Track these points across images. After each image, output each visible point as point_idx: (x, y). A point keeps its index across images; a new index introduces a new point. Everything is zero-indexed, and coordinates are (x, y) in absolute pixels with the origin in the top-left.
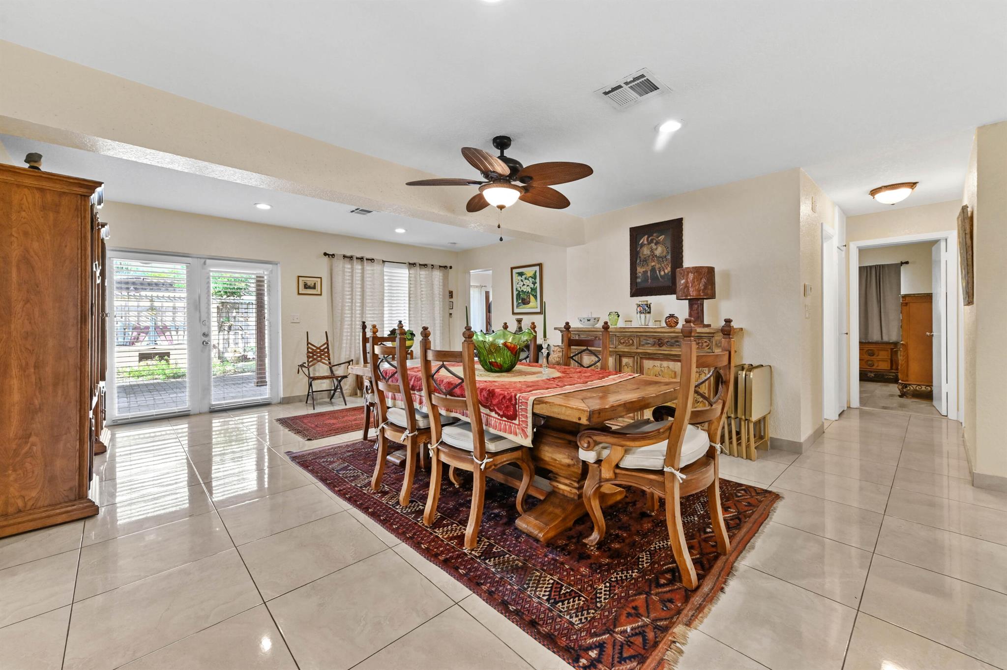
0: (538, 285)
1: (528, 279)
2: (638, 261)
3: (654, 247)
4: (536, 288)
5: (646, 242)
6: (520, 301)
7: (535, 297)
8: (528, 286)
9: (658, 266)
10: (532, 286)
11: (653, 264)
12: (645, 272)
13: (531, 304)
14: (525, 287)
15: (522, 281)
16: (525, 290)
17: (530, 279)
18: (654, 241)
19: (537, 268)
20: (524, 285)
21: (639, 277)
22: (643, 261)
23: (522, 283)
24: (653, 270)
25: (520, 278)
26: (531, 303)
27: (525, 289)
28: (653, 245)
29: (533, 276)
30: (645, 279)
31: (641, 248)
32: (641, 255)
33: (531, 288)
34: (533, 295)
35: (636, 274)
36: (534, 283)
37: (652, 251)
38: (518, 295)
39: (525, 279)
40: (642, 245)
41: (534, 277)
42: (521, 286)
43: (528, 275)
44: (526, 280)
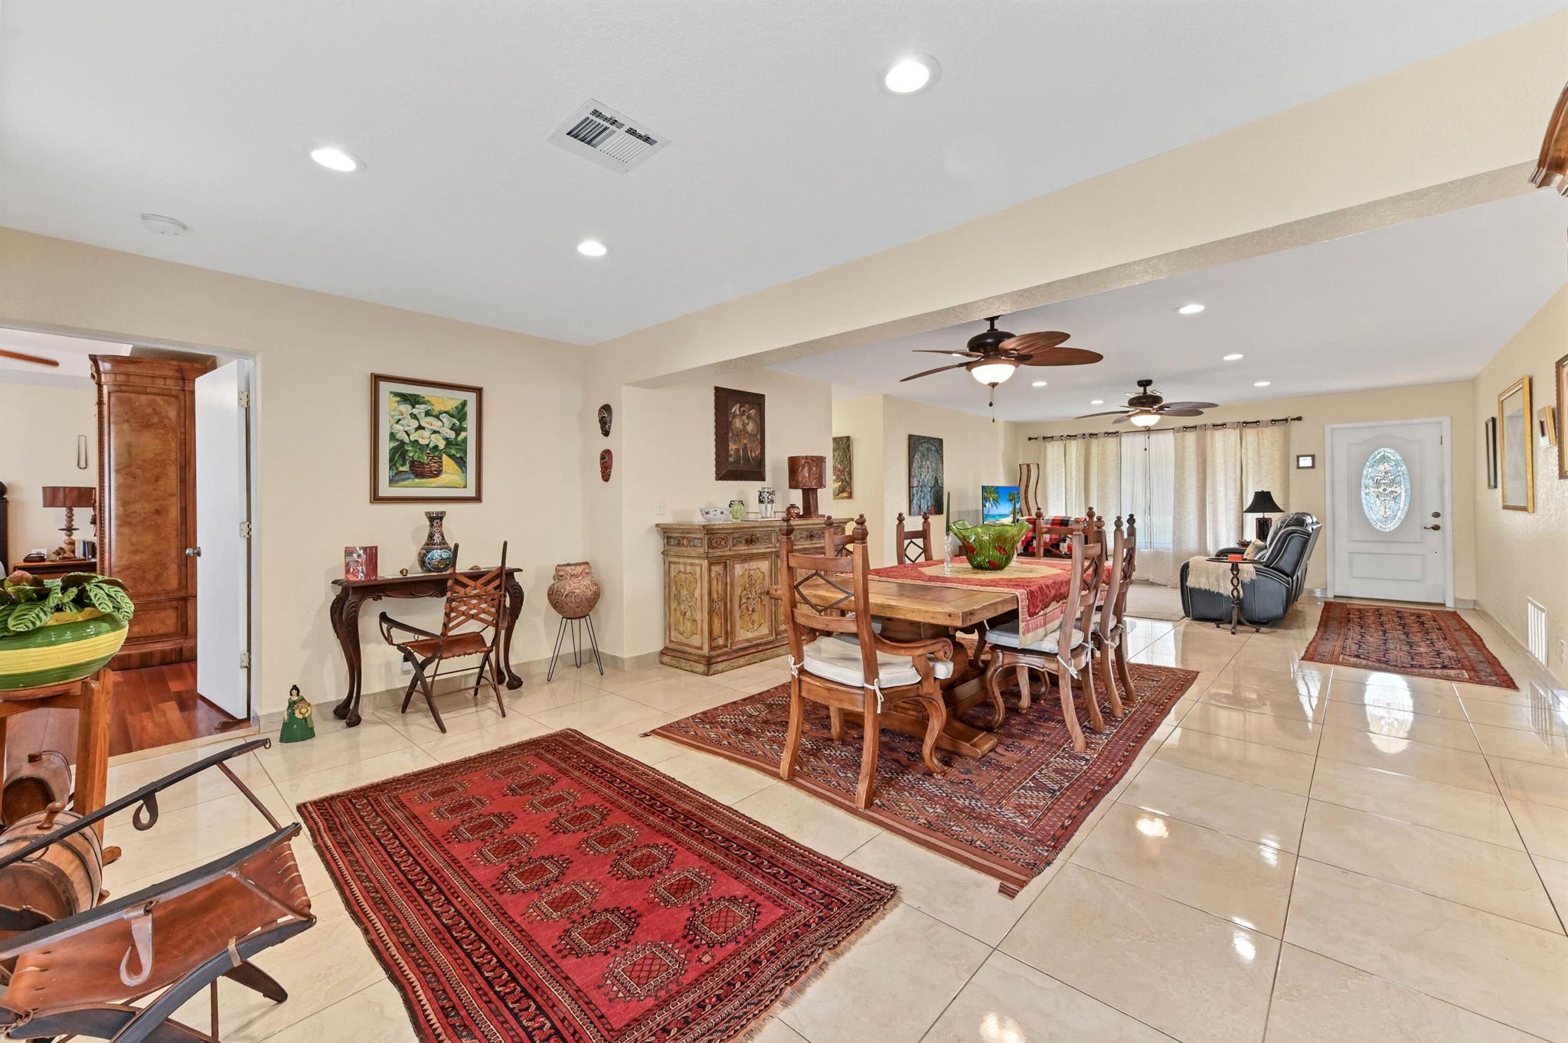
0: (470, 434)
1: (437, 417)
2: (730, 435)
3: (746, 421)
4: (465, 440)
5: (738, 412)
6: (406, 468)
7: (461, 463)
8: (435, 432)
9: (749, 446)
10: (452, 435)
11: (745, 441)
12: (737, 450)
13: (444, 478)
14: (426, 433)
15: (414, 416)
16: (422, 442)
17: (445, 418)
18: (746, 414)
19: (471, 398)
20: (420, 428)
21: (731, 456)
22: (736, 435)
23: (415, 424)
24: (745, 449)
25: (406, 408)
26: (443, 476)
27: (423, 437)
28: (745, 417)
29: (455, 412)
30: (737, 461)
31: (733, 418)
32: (733, 427)
33: (446, 439)
34: (452, 457)
35: (728, 450)
36: (458, 430)
37: (744, 425)
38: (399, 453)
39: (428, 414)
40: (734, 416)
41: (460, 413)
42: (411, 429)
43: (437, 409)
44: (430, 419)
